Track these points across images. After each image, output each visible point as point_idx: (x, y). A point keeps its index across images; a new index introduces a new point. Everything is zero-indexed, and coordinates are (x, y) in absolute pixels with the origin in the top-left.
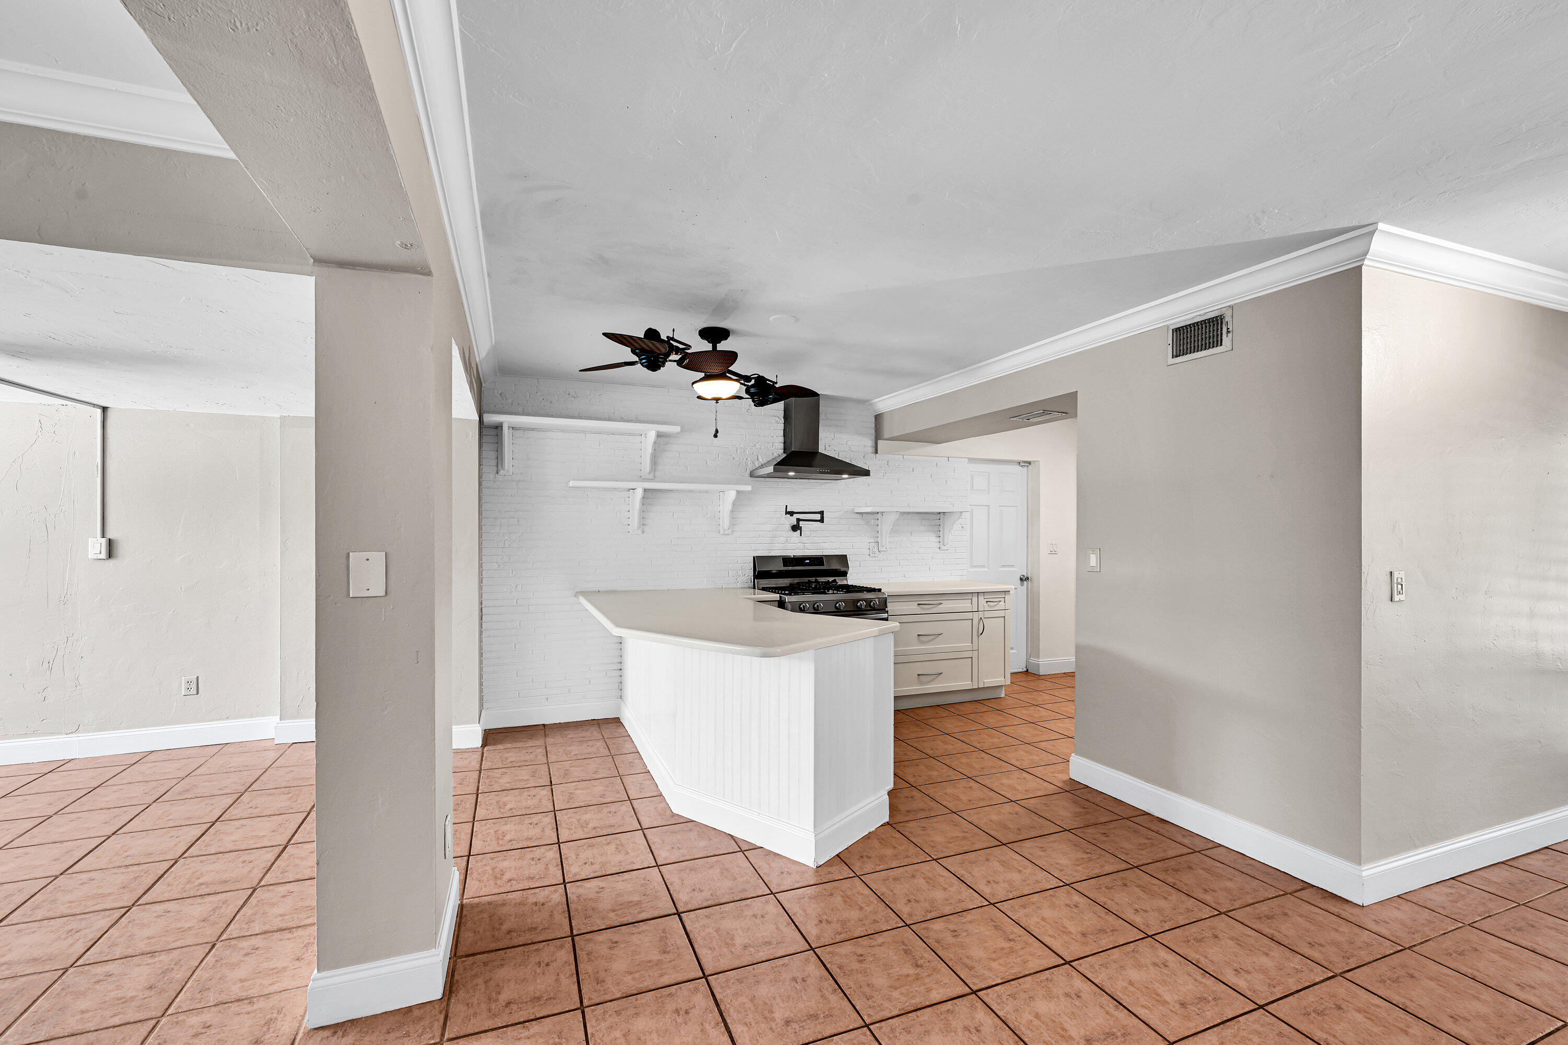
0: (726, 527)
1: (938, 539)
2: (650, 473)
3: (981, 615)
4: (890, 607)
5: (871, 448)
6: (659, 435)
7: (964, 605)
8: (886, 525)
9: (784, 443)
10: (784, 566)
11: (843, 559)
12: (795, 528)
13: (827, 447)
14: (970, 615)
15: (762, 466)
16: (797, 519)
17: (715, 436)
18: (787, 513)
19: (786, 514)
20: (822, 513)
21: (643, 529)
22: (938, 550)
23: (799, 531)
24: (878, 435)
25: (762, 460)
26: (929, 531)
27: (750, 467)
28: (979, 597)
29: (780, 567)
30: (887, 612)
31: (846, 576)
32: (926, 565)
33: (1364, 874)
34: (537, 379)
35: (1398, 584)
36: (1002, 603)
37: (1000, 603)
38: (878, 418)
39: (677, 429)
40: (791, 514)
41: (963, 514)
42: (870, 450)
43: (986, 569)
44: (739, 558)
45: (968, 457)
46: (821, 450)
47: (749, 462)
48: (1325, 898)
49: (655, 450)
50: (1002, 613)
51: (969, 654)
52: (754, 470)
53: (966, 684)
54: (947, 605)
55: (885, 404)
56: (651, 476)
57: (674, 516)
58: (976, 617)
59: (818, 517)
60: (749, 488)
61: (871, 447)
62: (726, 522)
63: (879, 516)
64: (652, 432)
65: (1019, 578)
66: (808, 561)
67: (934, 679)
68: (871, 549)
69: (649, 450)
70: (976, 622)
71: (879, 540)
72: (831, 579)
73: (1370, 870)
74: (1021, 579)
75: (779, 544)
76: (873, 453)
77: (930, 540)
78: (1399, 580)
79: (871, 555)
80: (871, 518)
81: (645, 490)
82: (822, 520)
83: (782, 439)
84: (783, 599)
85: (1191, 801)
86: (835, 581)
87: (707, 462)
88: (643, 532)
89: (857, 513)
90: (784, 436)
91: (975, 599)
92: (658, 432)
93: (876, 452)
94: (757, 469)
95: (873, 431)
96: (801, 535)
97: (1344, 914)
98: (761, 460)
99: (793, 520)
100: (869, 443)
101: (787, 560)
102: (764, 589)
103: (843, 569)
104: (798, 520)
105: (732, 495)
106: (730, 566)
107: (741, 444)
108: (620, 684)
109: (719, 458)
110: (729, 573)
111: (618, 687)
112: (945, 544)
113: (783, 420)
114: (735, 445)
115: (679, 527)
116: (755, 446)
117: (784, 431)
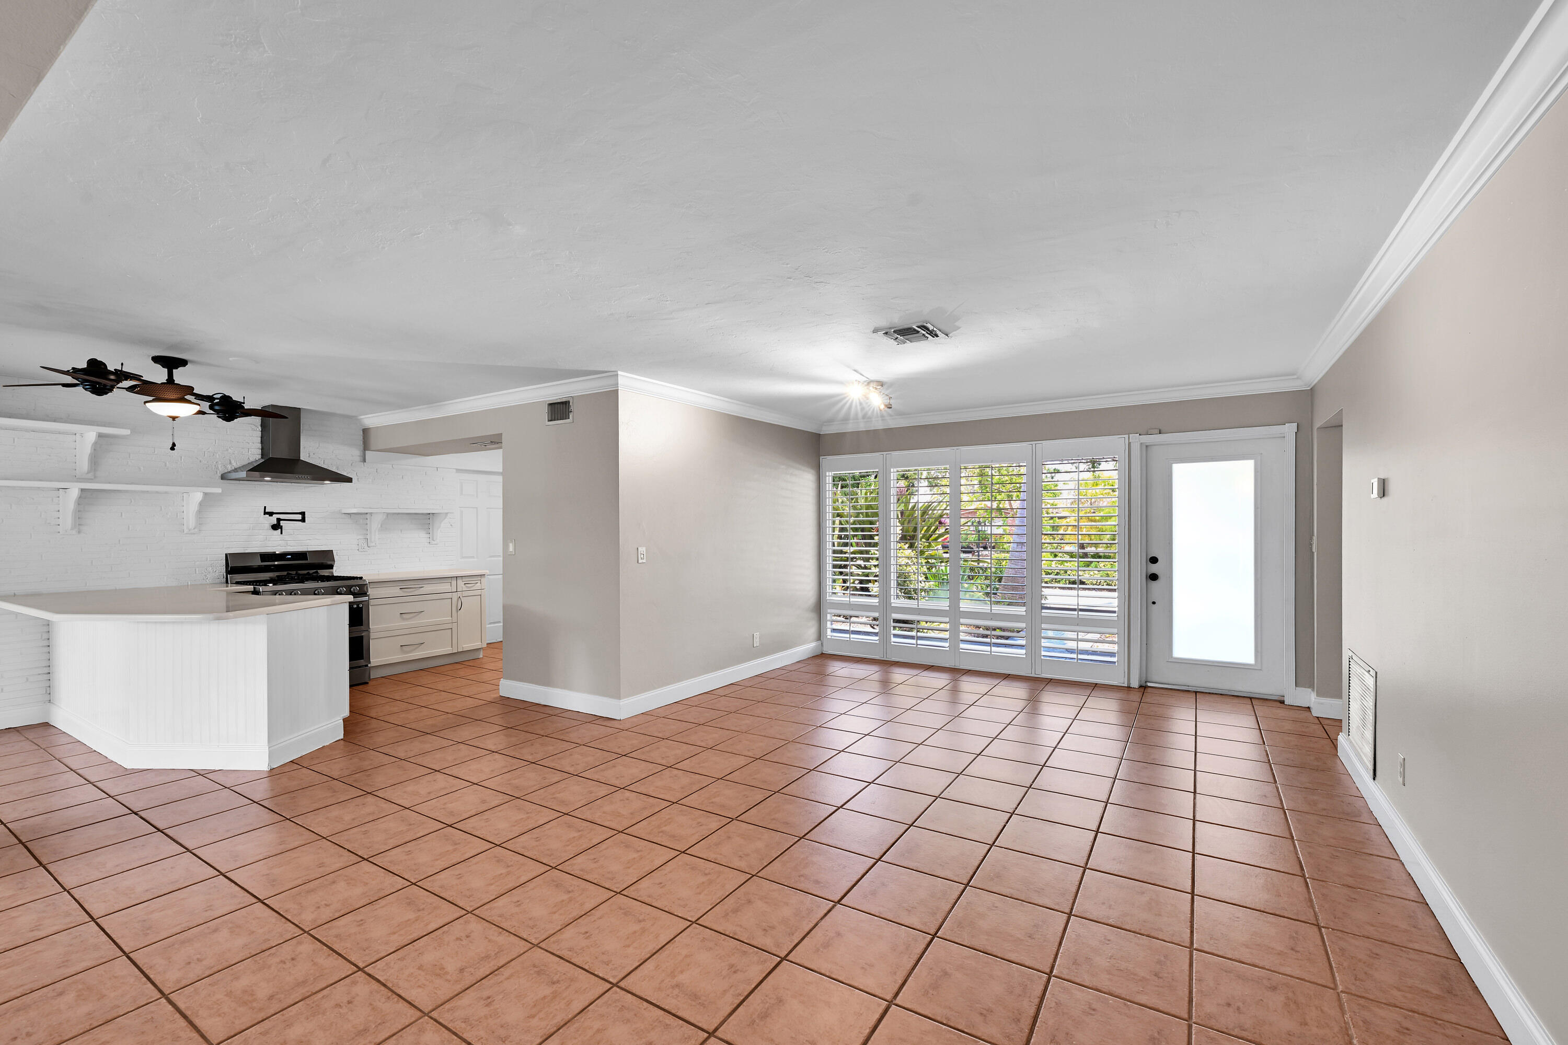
0: (191, 526)
1: (428, 535)
2: (88, 473)
3: (459, 594)
4: (370, 592)
6: (100, 436)
7: (445, 587)
8: (375, 523)
9: (262, 449)
10: (262, 562)
11: (329, 554)
12: (277, 527)
13: (312, 454)
14: (449, 595)
15: (236, 470)
16: (277, 519)
17: (172, 448)
18: (265, 513)
19: (265, 515)
20: (303, 514)
21: (79, 529)
22: (429, 544)
23: (280, 530)
24: (366, 446)
25: (236, 464)
26: (419, 529)
27: (222, 470)
28: (459, 581)
29: (258, 562)
30: (368, 596)
31: (332, 568)
32: (417, 557)
33: (621, 703)
35: (641, 554)
36: (479, 584)
37: (477, 584)
38: (366, 432)
39: (126, 432)
40: (271, 514)
41: (449, 514)
42: (358, 459)
43: (475, 560)
44: (208, 556)
45: (456, 468)
46: (304, 457)
47: (219, 466)
48: (605, 720)
49: (95, 450)
50: (478, 592)
51: (449, 626)
52: (225, 473)
53: (448, 650)
54: (428, 588)
55: (372, 420)
56: (90, 476)
57: (123, 516)
58: (455, 596)
59: (299, 517)
60: (219, 490)
61: (359, 456)
62: (191, 522)
63: (368, 516)
64: (92, 433)
66: (290, 557)
67: (416, 648)
68: (358, 545)
69: (88, 449)
70: (455, 600)
71: (368, 536)
72: (311, 572)
73: (624, 702)
75: (256, 542)
76: (361, 462)
77: (421, 536)
78: (642, 552)
79: (360, 550)
80: (360, 519)
81: (82, 490)
82: (303, 520)
83: (259, 446)
84: (257, 590)
85: (559, 689)
86: (317, 572)
87: (166, 464)
88: (79, 532)
89: (345, 513)
90: (262, 442)
91: (454, 582)
92: (99, 433)
93: (364, 461)
94: (229, 472)
95: (361, 443)
96: (282, 533)
97: (608, 725)
98: (233, 464)
99: (273, 520)
100: (356, 453)
101: (265, 557)
102: (238, 583)
103: (329, 563)
104: (279, 520)
105: (197, 496)
106: (197, 563)
107: (209, 448)
108: (48, 689)
109: (181, 460)
110: (195, 570)
111: (46, 692)
112: (434, 539)
113: (260, 428)
114: (203, 449)
115: (130, 526)
116: (227, 450)
117: (261, 438)
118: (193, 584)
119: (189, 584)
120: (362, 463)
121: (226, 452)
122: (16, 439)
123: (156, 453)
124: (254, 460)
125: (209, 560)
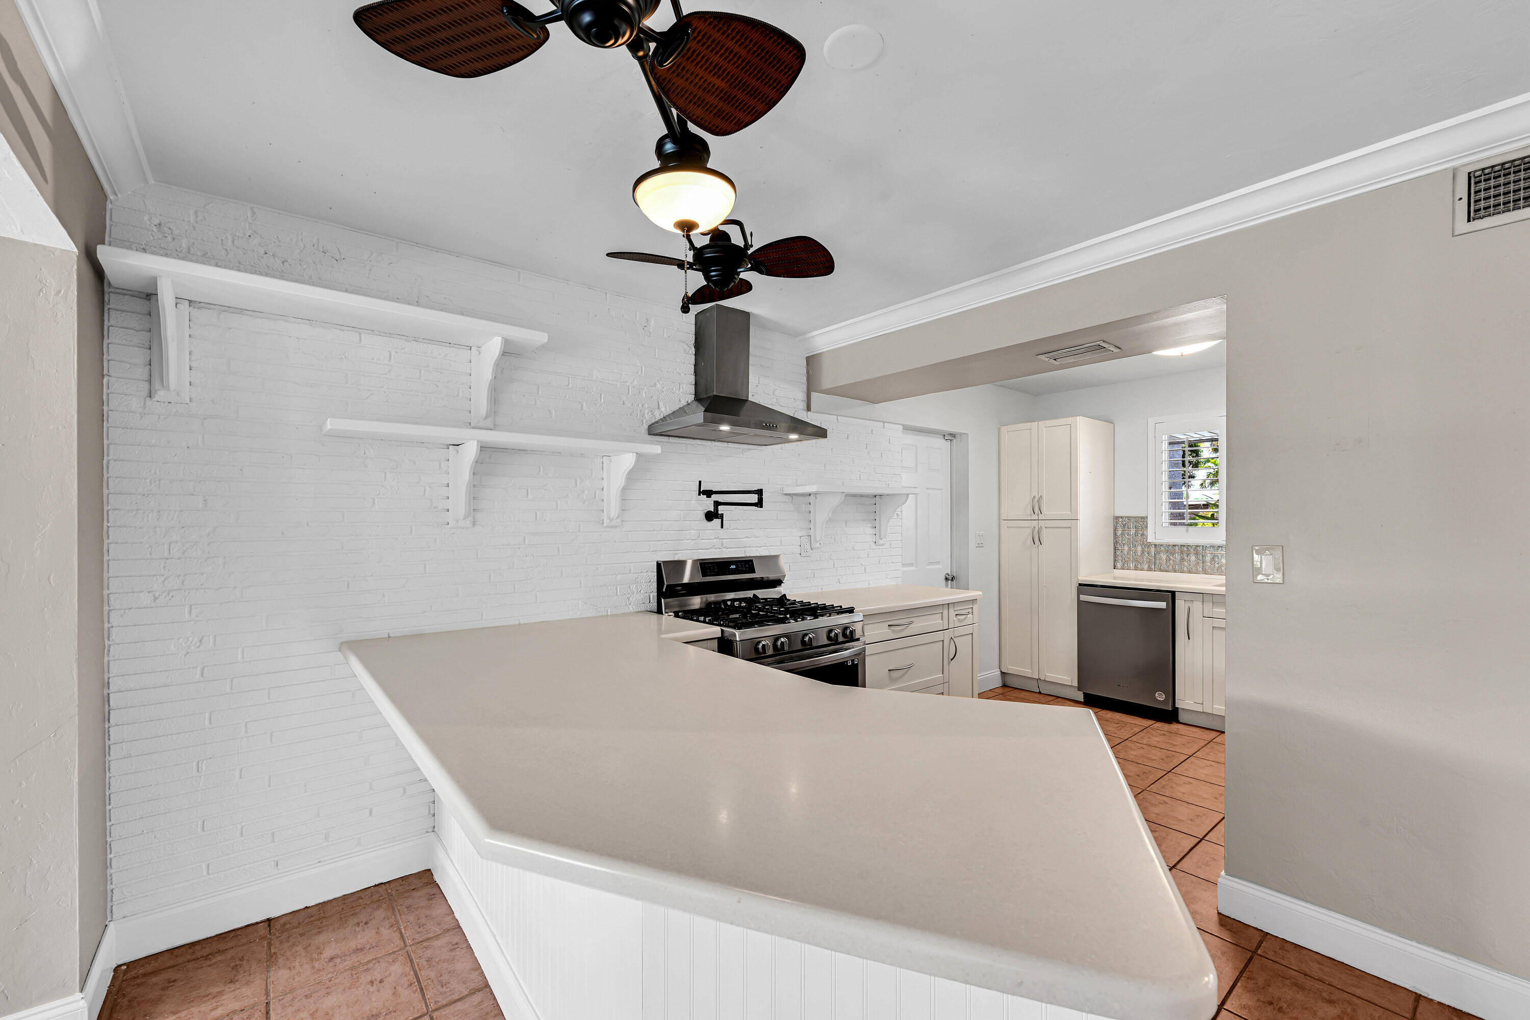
0: (613, 514)
1: (874, 531)
2: (486, 417)
3: (952, 633)
5: (802, 403)
6: (507, 343)
7: (934, 622)
8: (821, 515)
9: (696, 384)
10: (700, 576)
11: (775, 561)
12: (712, 515)
14: (939, 636)
15: (665, 419)
16: (716, 501)
18: (702, 492)
19: (699, 495)
20: (760, 492)
21: (474, 518)
22: (873, 545)
23: (718, 521)
24: (812, 385)
25: (665, 409)
26: (864, 520)
27: (649, 419)
28: (950, 610)
29: (695, 576)
31: (780, 586)
32: (862, 565)
34: (252, 209)
37: (969, 615)
38: (812, 362)
39: (543, 338)
40: (709, 493)
41: (909, 496)
42: (801, 405)
44: (635, 565)
45: (902, 423)
46: (751, 398)
47: (646, 411)
49: (495, 376)
50: (970, 629)
51: (939, 688)
52: (654, 424)
54: (919, 624)
55: (820, 341)
56: (489, 423)
57: (530, 496)
58: (947, 635)
59: (754, 498)
60: (649, 452)
61: (802, 401)
62: (613, 506)
63: (812, 499)
64: (495, 336)
65: (944, 578)
66: (734, 567)
68: (802, 546)
69: (487, 373)
70: (947, 643)
71: (812, 532)
74: (947, 579)
75: (688, 541)
76: (804, 410)
77: (865, 531)
79: (803, 554)
80: (803, 501)
81: (481, 445)
82: (760, 504)
83: (693, 379)
88: (474, 523)
89: (786, 494)
90: (695, 373)
93: (810, 409)
94: (658, 423)
95: (804, 379)
96: (722, 527)
98: (663, 409)
99: (708, 504)
100: (800, 394)
101: (704, 567)
102: (674, 613)
103: (776, 576)
104: (717, 504)
105: (628, 460)
106: (619, 577)
107: (634, 381)
108: (432, 805)
109: (601, 400)
110: (616, 589)
111: (429, 811)
112: (882, 537)
113: (693, 349)
114: (626, 382)
115: (538, 513)
116: (655, 385)
117: (695, 365)
118: (614, 613)
119: (609, 613)
120: (806, 412)
121: (654, 388)
122: (393, 353)
123: (570, 386)
124: (685, 404)
125: (632, 572)
